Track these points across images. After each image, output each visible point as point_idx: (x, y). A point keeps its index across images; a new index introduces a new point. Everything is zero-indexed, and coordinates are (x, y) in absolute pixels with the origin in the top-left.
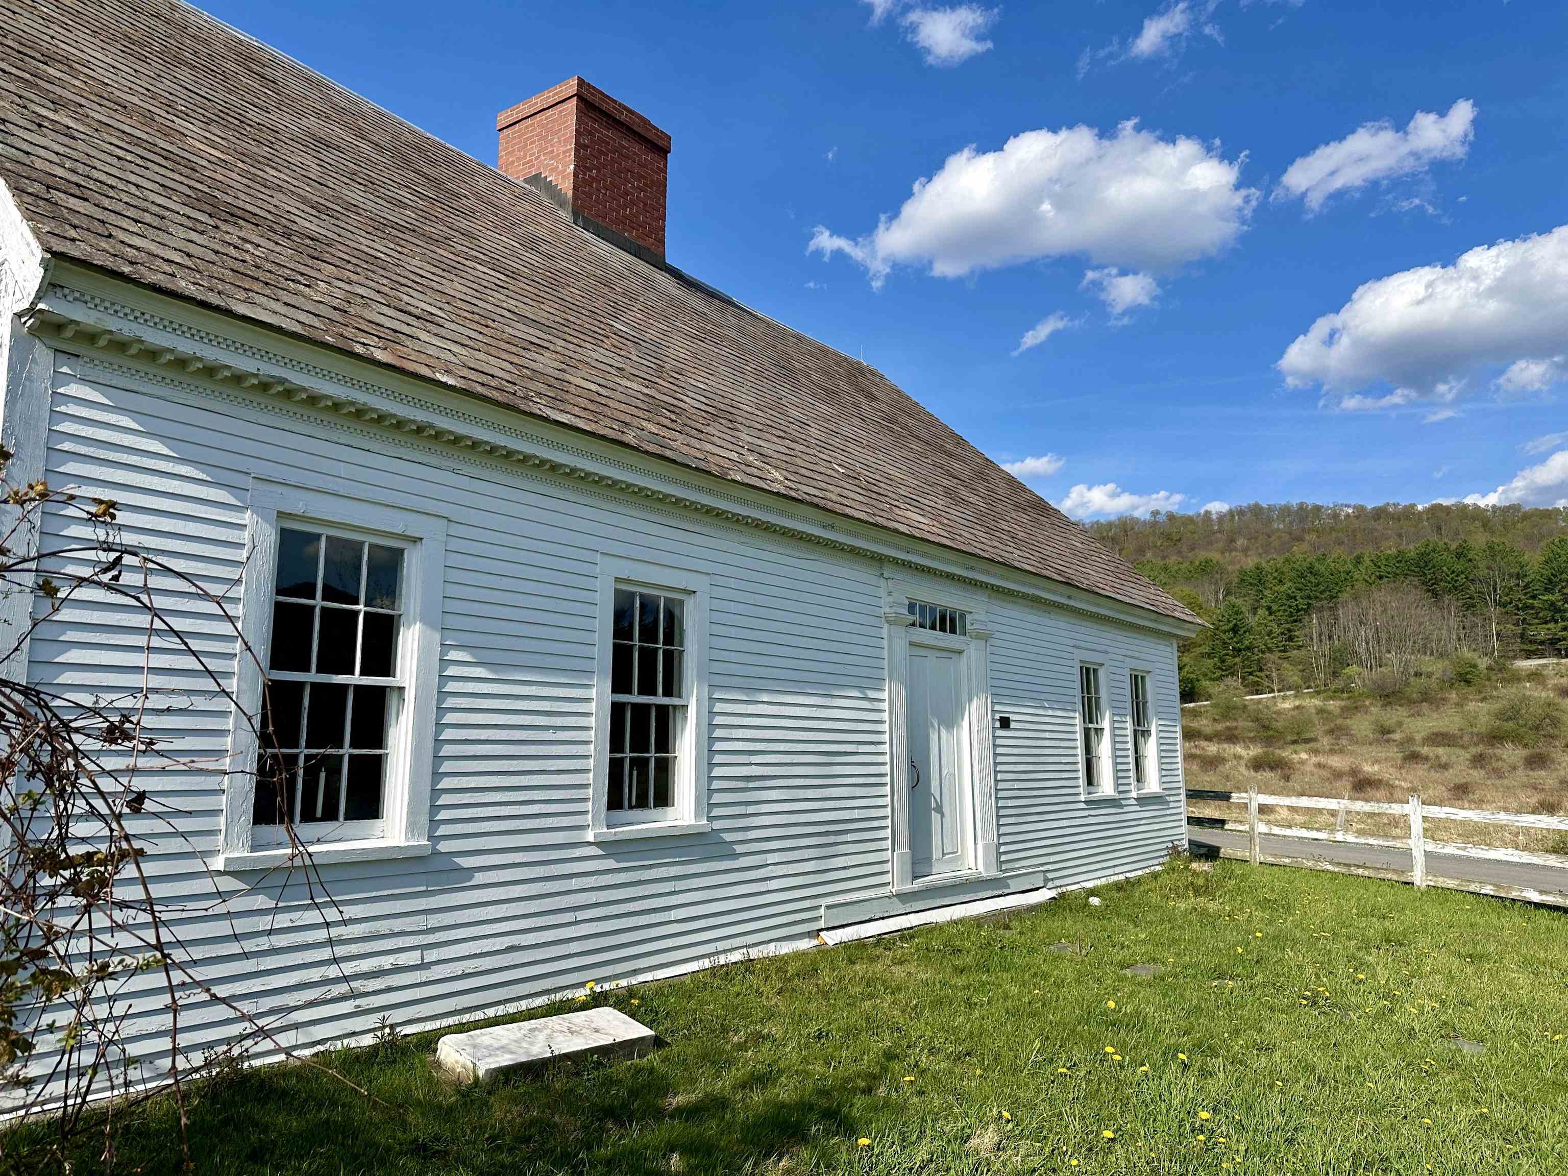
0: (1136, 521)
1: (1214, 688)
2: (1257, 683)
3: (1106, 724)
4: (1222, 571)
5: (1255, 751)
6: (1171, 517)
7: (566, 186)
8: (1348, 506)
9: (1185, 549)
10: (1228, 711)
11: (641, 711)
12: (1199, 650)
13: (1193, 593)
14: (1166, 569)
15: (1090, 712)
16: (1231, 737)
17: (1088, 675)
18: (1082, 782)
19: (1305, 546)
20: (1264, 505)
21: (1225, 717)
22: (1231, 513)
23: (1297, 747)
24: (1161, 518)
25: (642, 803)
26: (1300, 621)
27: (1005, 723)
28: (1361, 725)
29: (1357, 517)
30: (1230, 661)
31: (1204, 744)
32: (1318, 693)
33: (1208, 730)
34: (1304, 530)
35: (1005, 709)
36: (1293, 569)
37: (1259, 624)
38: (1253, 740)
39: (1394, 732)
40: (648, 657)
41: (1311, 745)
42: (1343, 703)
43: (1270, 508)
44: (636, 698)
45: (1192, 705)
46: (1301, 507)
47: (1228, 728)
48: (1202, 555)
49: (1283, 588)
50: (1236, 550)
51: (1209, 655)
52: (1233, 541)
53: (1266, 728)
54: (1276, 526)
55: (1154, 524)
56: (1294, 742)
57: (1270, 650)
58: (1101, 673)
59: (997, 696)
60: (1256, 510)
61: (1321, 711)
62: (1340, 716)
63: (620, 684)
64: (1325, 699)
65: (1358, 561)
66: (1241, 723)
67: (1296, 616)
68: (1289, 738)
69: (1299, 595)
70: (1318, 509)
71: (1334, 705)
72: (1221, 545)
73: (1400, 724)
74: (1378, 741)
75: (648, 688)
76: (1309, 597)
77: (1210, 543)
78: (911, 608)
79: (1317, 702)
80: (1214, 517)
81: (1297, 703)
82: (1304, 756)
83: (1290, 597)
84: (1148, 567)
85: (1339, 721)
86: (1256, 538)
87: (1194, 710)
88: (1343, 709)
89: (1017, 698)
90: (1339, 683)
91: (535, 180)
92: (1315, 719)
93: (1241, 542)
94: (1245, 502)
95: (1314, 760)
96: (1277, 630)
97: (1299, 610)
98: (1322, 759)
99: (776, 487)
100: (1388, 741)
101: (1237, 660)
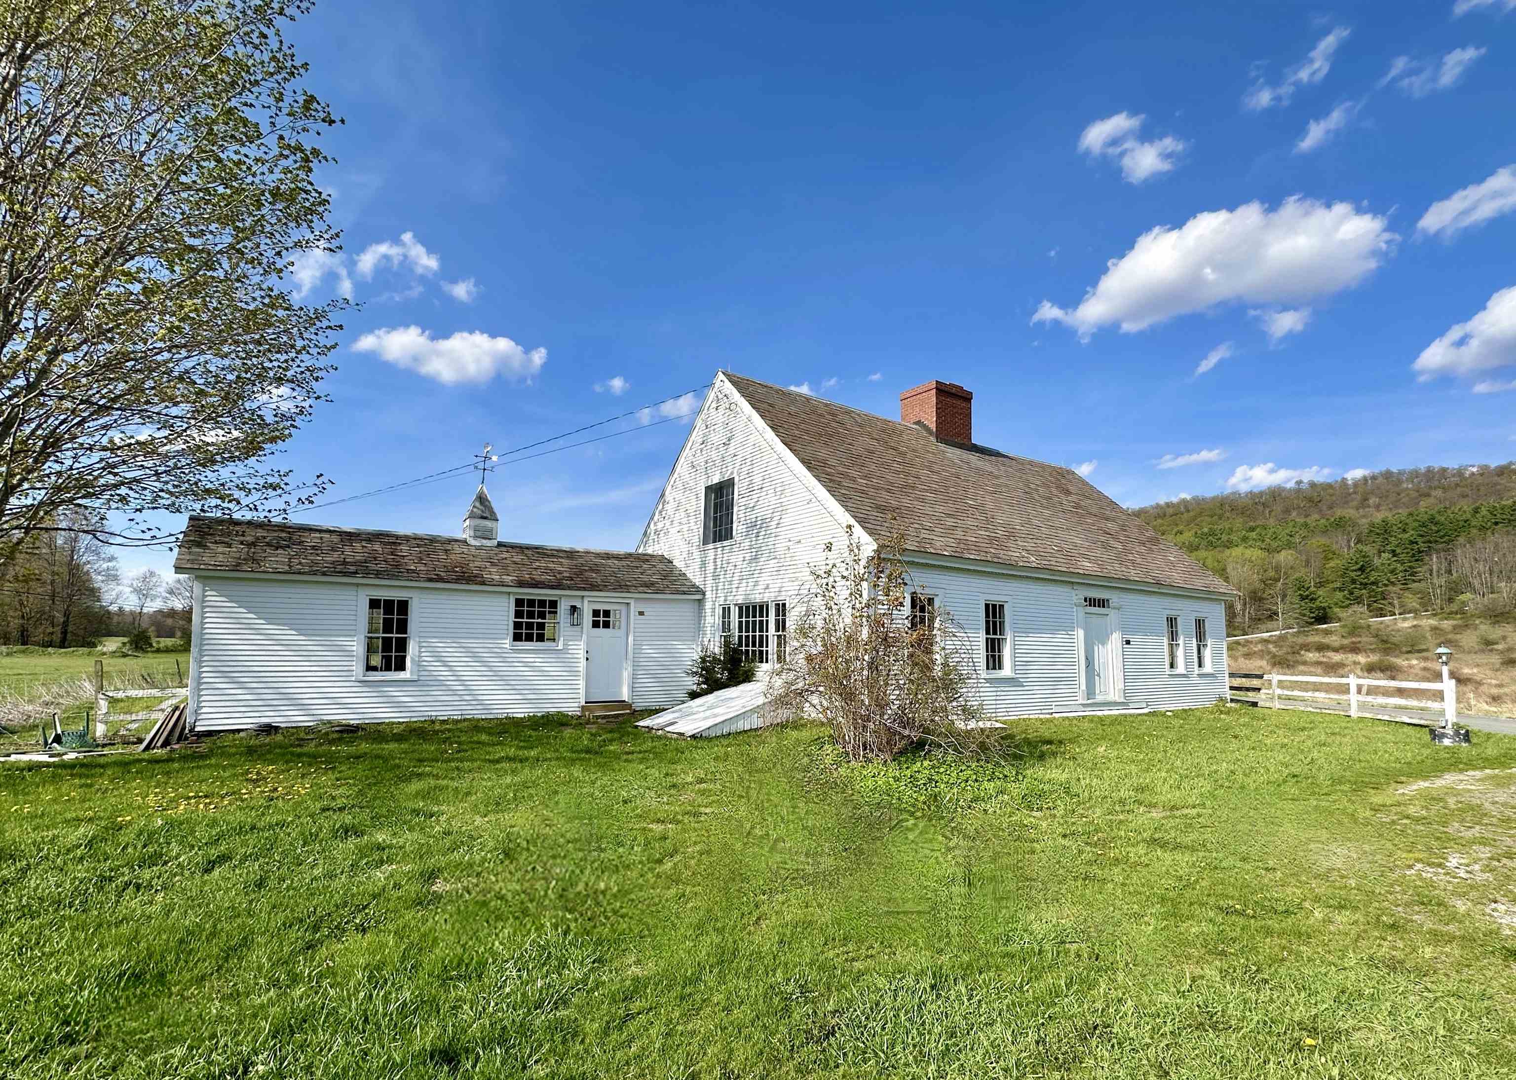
0: (1284, 489)
1: (1342, 614)
2: (1381, 609)
3: (1181, 642)
4: (1355, 525)
5: (1374, 658)
6: (1313, 485)
7: (933, 427)
8: (1473, 466)
9: (1325, 508)
10: (1354, 630)
11: (993, 640)
12: (1331, 586)
13: (1328, 542)
14: (1306, 525)
15: (1173, 636)
16: (1355, 649)
17: (1172, 622)
18: (1167, 666)
19: (1432, 500)
20: (1395, 471)
21: (1352, 633)
22: (1365, 479)
23: (1409, 656)
24: (1304, 486)
25: (994, 668)
26: (1422, 560)
27: (1128, 642)
28: (1469, 639)
29: (1482, 475)
30: (1357, 593)
31: (1331, 654)
32: (1435, 615)
33: (1336, 644)
34: (1430, 487)
35: (1128, 637)
36: (1416, 520)
37: (1383, 564)
38: (1373, 651)
39: (1497, 643)
40: (995, 623)
41: (1425, 654)
42: (1455, 622)
43: (1400, 473)
44: (992, 636)
45: (1324, 626)
46: (1429, 470)
47: (1353, 643)
48: (1339, 512)
49: (1407, 536)
50: (1369, 506)
51: (1341, 589)
52: (1366, 499)
53: (1385, 642)
54: (1405, 486)
55: (1298, 491)
56: (1409, 652)
57: (1393, 584)
58: (1179, 619)
59: (1124, 630)
60: (1388, 475)
61: (1434, 629)
62: (1451, 632)
63: (988, 633)
64: (1441, 619)
65: (1476, 511)
66: (1364, 639)
67: (1418, 556)
68: (1404, 649)
69: (1420, 540)
70: (1444, 470)
71: (1447, 624)
72: (1355, 503)
73: (1504, 638)
74: (1483, 651)
75: (995, 633)
76: (1430, 542)
77: (1347, 503)
78: (1085, 600)
79: (1433, 622)
80: (1350, 482)
81: (1415, 623)
82: (1414, 662)
83: (1412, 543)
84: (1291, 524)
85: (1450, 636)
86: (1387, 497)
87: (1326, 629)
88: (1455, 627)
89: (1135, 632)
90: (1454, 607)
91: (918, 423)
92: (1428, 635)
93: (1373, 500)
94: (1379, 468)
95: (1423, 664)
96: (1400, 567)
97: (1420, 552)
98: (1429, 664)
99: (1034, 565)
100: (1491, 650)
101: (1364, 591)
